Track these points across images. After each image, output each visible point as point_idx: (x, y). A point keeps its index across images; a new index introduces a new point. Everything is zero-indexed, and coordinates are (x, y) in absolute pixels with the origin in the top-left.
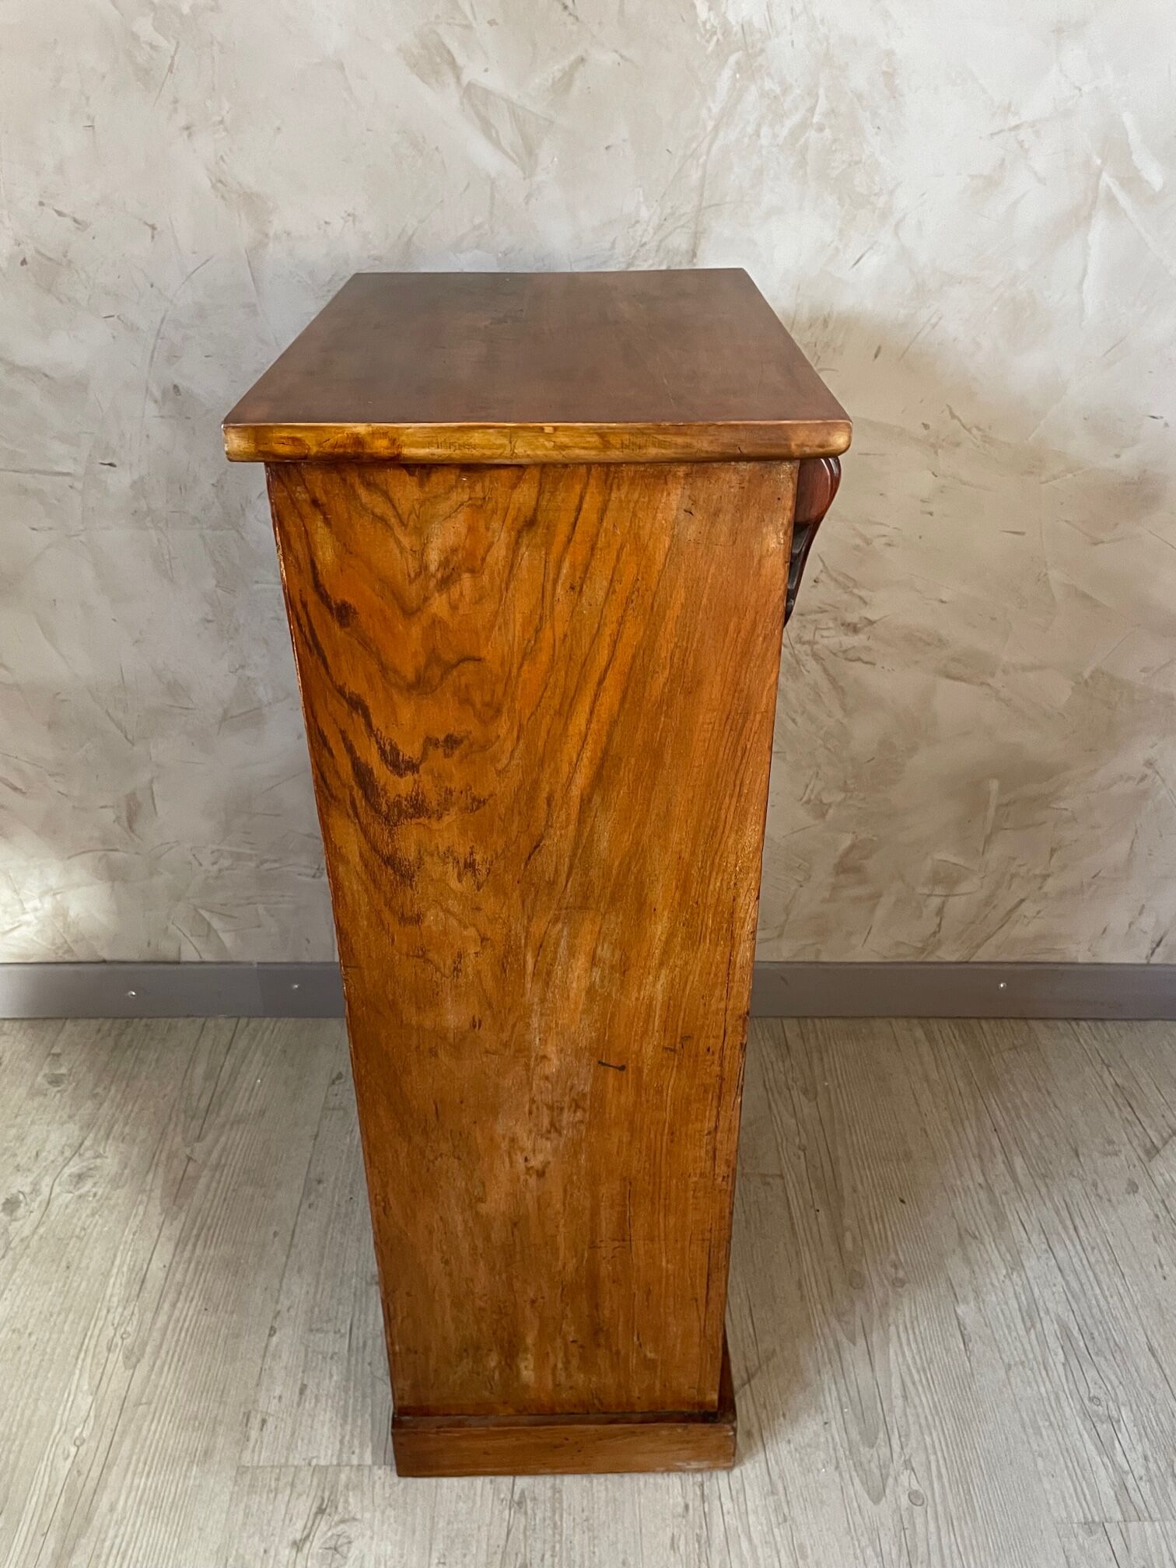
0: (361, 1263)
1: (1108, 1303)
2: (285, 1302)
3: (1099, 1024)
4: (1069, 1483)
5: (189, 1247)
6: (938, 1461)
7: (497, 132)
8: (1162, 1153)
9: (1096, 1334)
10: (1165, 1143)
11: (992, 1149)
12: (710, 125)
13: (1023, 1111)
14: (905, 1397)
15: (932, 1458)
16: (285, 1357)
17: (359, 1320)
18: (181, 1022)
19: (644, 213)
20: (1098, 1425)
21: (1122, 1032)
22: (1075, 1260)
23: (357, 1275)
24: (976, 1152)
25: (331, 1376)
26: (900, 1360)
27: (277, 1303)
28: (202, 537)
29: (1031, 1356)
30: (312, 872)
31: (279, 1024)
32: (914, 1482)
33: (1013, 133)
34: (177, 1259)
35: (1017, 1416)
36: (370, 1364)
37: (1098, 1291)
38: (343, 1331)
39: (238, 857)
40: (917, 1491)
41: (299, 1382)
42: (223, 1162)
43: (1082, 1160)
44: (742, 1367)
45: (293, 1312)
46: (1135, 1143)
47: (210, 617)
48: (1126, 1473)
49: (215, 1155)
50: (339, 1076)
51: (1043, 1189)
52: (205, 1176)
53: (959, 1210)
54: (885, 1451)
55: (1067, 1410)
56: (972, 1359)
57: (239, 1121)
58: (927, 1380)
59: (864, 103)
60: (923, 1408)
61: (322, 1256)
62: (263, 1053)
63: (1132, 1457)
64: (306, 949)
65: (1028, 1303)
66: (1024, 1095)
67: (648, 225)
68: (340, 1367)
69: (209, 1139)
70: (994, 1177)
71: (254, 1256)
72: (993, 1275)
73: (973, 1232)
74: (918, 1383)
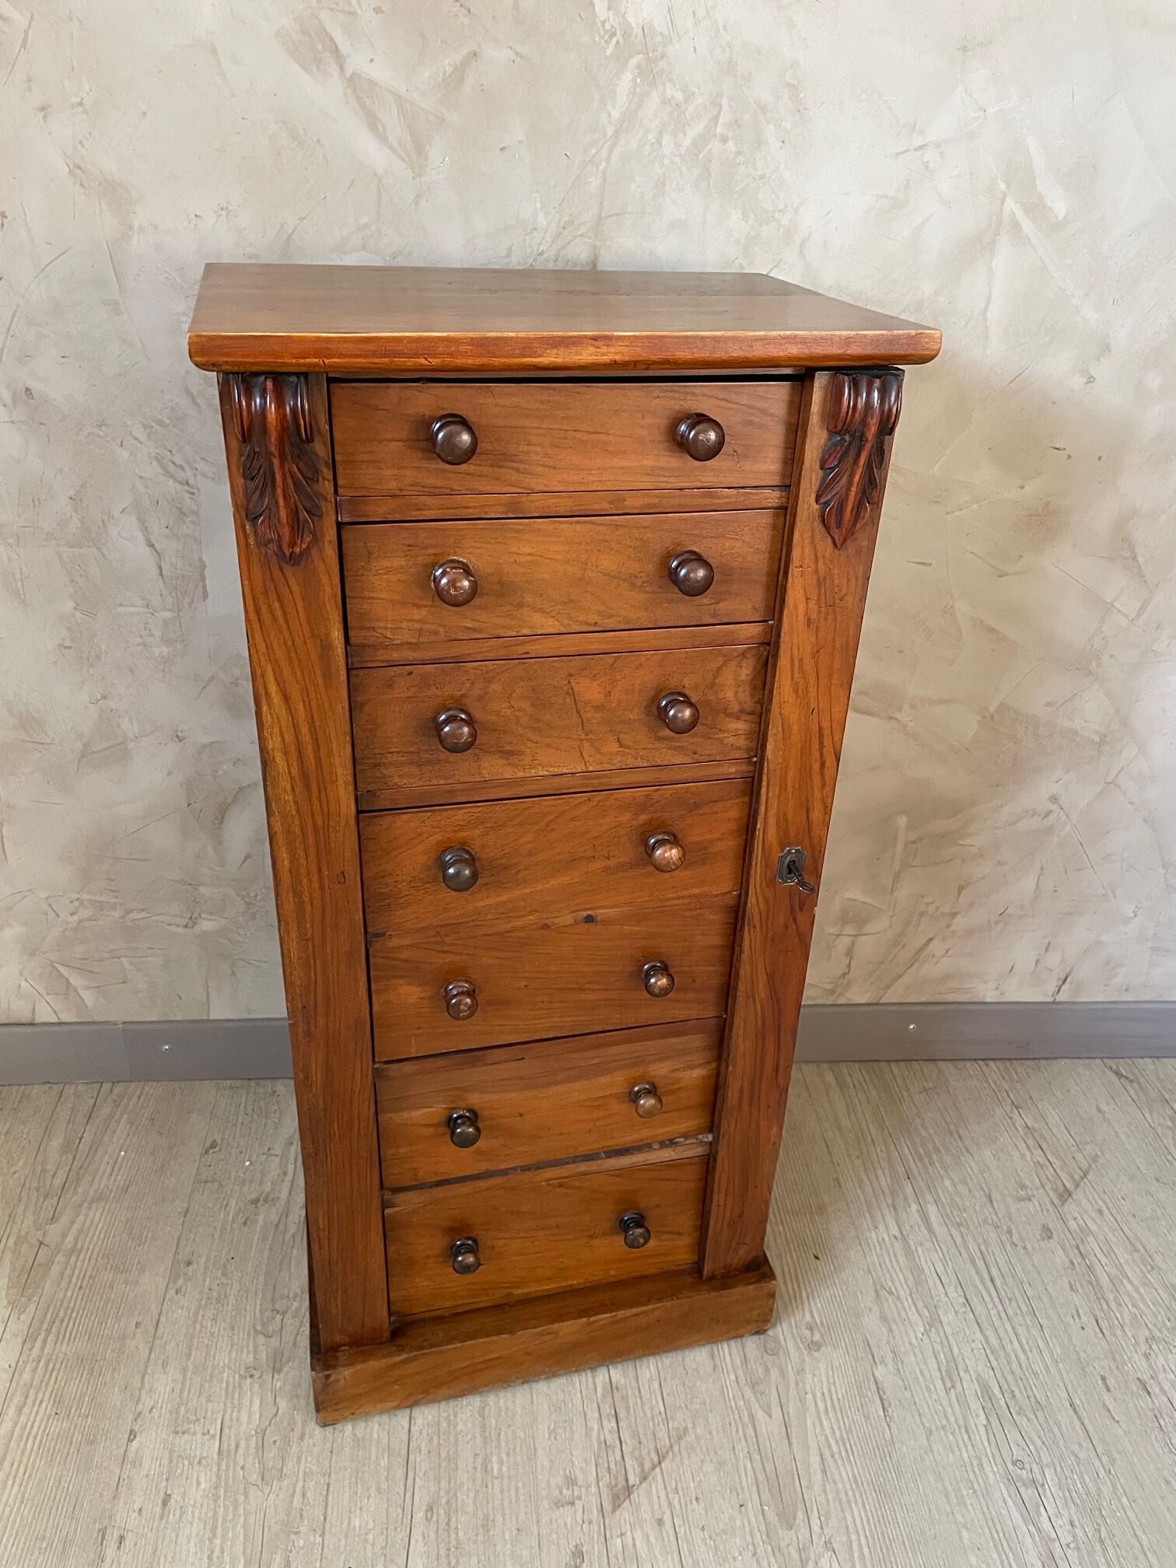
0: (234, 1354)
1: (1028, 1359)
2: (147, 1401)
3: (1007, 1064)
4: (995, 1556)
5: (39, 1343)
6: (859, 1540)
7: (384, 127)
8: (1074, 1196)
9: (1017, 1393)
10: (1077, 1186)
11: (906, 1199)
12: (610, 131)
13: (935, 1157)
14: (824, 1472)
15: (854, 1537)
16: (146, 1461)
17: (231, 1420)
18: (36, 1090)
19: (542, 220)
20: (1022, 1490)
21: (1030, 1071)
22: (993, 1312)
23: (230, 1368)
24: (890, 1202)
25: (199, 1484)
26: (818, 1430)
27: (138, 1402)
28: (59, 554)
29: (952, 1419)
30: (184, 922)
31: (147, 1088)
33: (919, 153)
34: (24, 1358)
35: (939, 1485)
36: (243, 1468)
37: (1016, 1344)
38: (212, 1432)
39: (101, 906)
41: (162, 1493)
42: (79, 1245)
43: (995, 1206)
44: (652, 1447)
45: (155, 1413)
46: (1048, 1187)
47: (68, 643)
48: (1053, 1541)
49: (70, 1239)
50: (213, 1145)
51: (959, 1240)
52: (58, 1262)
53: (874, 1263)
54: (804, 1532)
55: (991, 1475)
56: (892, 1424)
57: (100, 1198)
58: (847, 1451)
59: (769, 115)
60: (843, 1483)
61: (190, 1348)
62: (128, 1122)
63: (1058, 1522)
64: (177, 1006)
65: (947, 1362)
66: (936, 1141)
67: (545, 233)
68: (209, 1473)
69: (64, 1220)
70: (909, 1228)
71: (113, 1351)
72: (911, 1333)
73: (890, 1288)
74: (837, 1456)
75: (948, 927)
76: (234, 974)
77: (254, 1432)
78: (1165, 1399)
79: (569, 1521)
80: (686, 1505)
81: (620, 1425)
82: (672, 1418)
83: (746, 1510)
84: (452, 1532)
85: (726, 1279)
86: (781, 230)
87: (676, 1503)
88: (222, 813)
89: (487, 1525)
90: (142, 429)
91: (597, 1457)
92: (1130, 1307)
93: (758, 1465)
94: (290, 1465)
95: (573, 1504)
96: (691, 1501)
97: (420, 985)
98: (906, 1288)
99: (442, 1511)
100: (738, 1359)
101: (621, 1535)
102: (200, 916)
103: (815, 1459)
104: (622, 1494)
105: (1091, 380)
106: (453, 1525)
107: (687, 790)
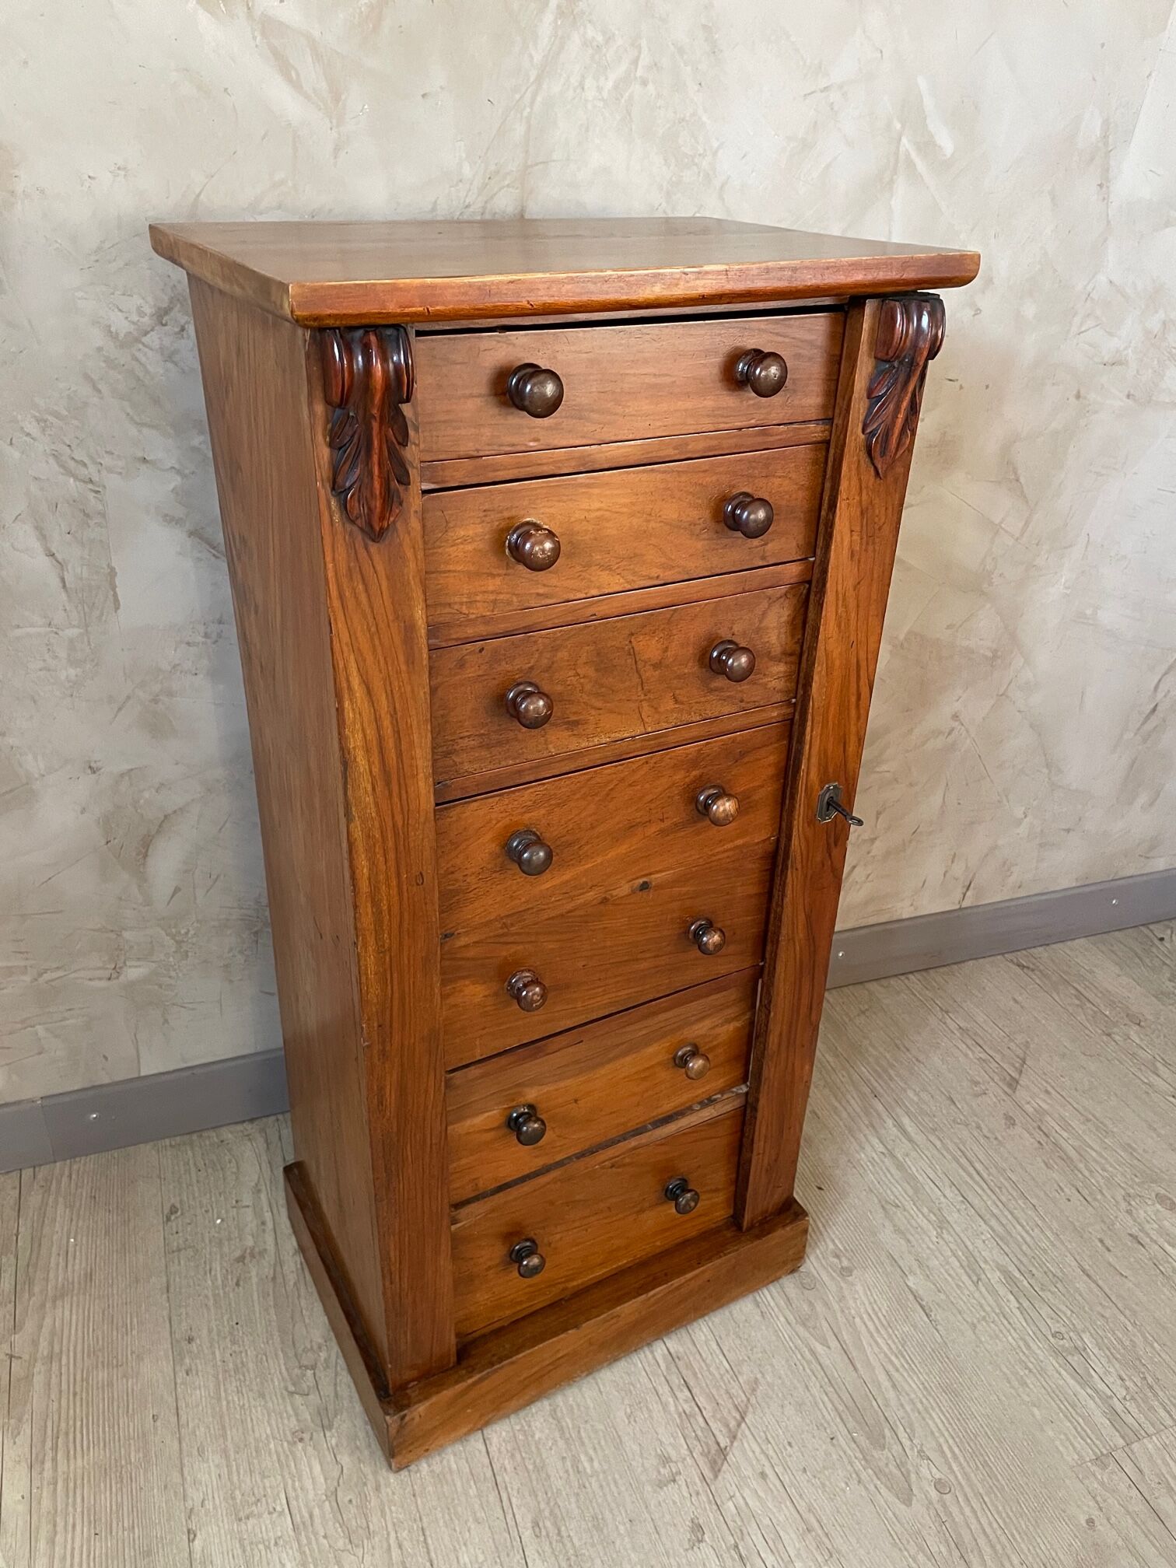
0: (274, 1422)
1: (1033, 1238)
2: (195, 1496)
3: (924, 973)
4: (1069, 1424)
5: (48, 1465)
6: (946, 1440)
7: (298, 75)
8: (1021, 1082)
9: (1035, 1272)
10: (1021, 1072)
11: (880, 1116)
12: (533, 75)
13: (892, 1072)
14: (894, 1386)
15: (941, 1440)
17: (295, 1490)
19: (467, 171)
20: (1069, 1358)
21: (946, 977)
22: (989, 1203)
23: (274, 1438)
24: (867, 1122)
26: (876, 1350)
27: (185, 1500)
29: (988, 1309)
30: (107, 974)
31: (75, 1167)
32: (934, 1470)
33: (825, 94)
34: (36, 1483)
35: (998, 1372)
36: (325, 1537)
37: (1019, 1228)
38: (278, 1508)
39: (8, 972)
40: (940, 1479)
42: (57, 1349)
43: (959, 1106)
44: (731, 1406)
45: (209, 1505)
46: (996, 1078)
48: (1111, 1397)
49: (43, 1345)
50: (173, 1210)
51: (938, 1144)
52: (40, 1373)
53: (872, 1182)
54: (896, 1448)
55: (1038, 1352)
56: (939, 1327)
57: (61, 1294)
58: (908, 1363)
59: (685, 57)
60: (915, 1393)
61: (224, 1428)
62: (66, 1207)
63: (1109, 1380)
64: (103, 1069)
65: (966, 1257)
66: (888, 1056)
67: (471, 184)
68: (290, 1552)
69: (29, 1326)
70: (891, 1142)
71: (137, 1451)
72: (927, 1239)
73: (894, 1202)
74: (901, 1370)
75: (868, 853)
76: (166, 1021)
77: (324, 1497)
78: (1157, 1247)
79: (676, 1498)
80: (782, 1452)
81: (693, 1392)
82: (739, 1372)
83: (838, 1440)
84: (566, 1541)
85: (766, 1225)
86: (701, 175)
87: (771, 1453)
88: (146, 845)
89: (598, 1524)
90: (35, 423)
91: (682, 1429)
92: (1100, 1172)
93: (835, 1397)
94: (375, 1520)
95: (674, 1481)
96: (785, 1447)
97: (484, 983)
98: (908, 1199)
99: (548, 1524)
100: (782, 1302)
101: (731, 1497)
102: (126, 965)
103: (882, 1377)
104: (718, 1458)
105: (978, 312)
106: (564, 1534)
107: (734, 740)
